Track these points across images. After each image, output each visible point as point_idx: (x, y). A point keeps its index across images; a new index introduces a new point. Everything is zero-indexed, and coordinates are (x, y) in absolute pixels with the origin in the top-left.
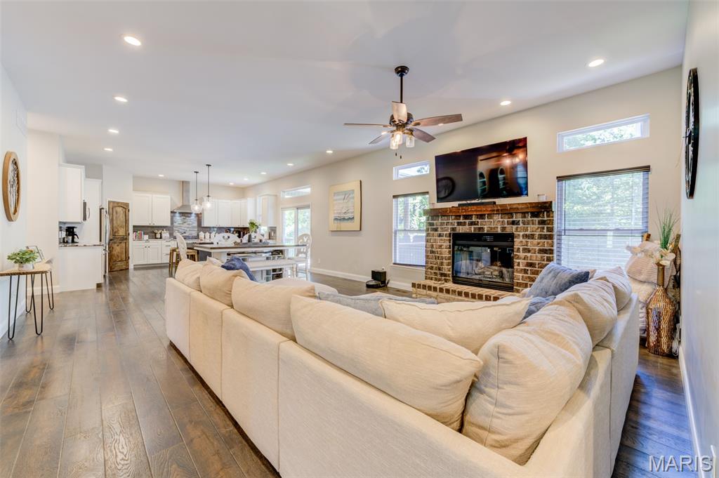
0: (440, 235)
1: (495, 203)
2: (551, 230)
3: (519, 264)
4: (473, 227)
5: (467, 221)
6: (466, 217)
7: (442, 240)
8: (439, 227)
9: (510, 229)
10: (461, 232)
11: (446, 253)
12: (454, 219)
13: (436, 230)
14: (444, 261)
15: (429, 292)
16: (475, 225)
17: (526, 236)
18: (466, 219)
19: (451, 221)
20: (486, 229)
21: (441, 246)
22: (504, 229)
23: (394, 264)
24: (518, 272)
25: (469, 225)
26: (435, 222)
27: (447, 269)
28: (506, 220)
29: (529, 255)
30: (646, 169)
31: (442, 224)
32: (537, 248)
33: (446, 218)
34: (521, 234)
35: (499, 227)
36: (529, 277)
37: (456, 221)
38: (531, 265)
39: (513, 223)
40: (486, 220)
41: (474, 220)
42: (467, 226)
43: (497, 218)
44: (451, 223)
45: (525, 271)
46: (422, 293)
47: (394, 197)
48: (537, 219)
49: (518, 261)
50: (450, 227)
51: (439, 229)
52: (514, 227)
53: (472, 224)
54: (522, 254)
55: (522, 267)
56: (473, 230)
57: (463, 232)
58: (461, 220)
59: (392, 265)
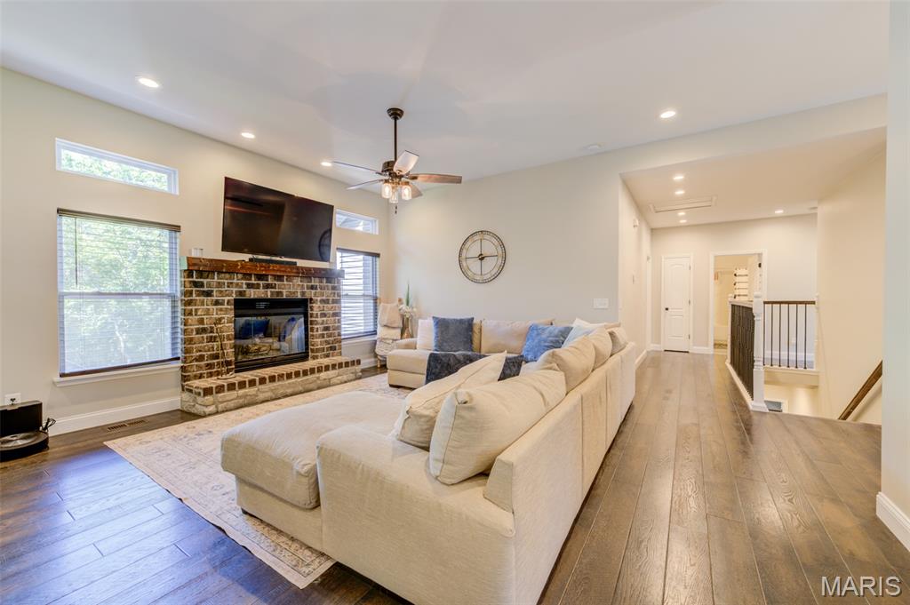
0: (217, 303)
1: (295, 263)
2: (339, 295)
3: (317, 331)
4: (269, 290)
5: (261, 283)
6: (260, 277)
7: (221, 310)
8: (215, 289)
9: (310, 294)
10: (252, 297)
11: (228, 328)
12: (242, 279)
13: (209, 294)
14: (226, 342)
15: (241, 392)
16: (272, 288)
17: (323, 301)
18: (259, 280)
19: (235, 281)
20: (285, 294)
21: (220, 319)
22: (303, 293)
23: (62, 375)
24: (317, 338)
25: (264, 288)
26: (205, 281)
27: (230, 354)
28: (305, 284)
29: (325, 319)
30: (377, 255)
31: (219, 285)
32: (331, 312)
33: (227, 276)
34: (319, 299)
35: (299, 291)
36: (326, 341)
37: (244, 282)
38: (327, 329)
39: (312, 288)
40: (285, 283)
41: (270, 282)
42: (261, 290)
43: (297, 281)
44: (237, 284)
45: (323, 336)
46: (228, 398)
47: (61, 212)
48: (330, 285)
49: (316, 327)
50: (234, 290)
51: (215, 293)
52: (313, 291)
53: (267, 286)
54: (319, 320)
55: (320, 332)
56: (269, 294)
57: (256, 297)
58: (253, 281)
59: (58, 379)
